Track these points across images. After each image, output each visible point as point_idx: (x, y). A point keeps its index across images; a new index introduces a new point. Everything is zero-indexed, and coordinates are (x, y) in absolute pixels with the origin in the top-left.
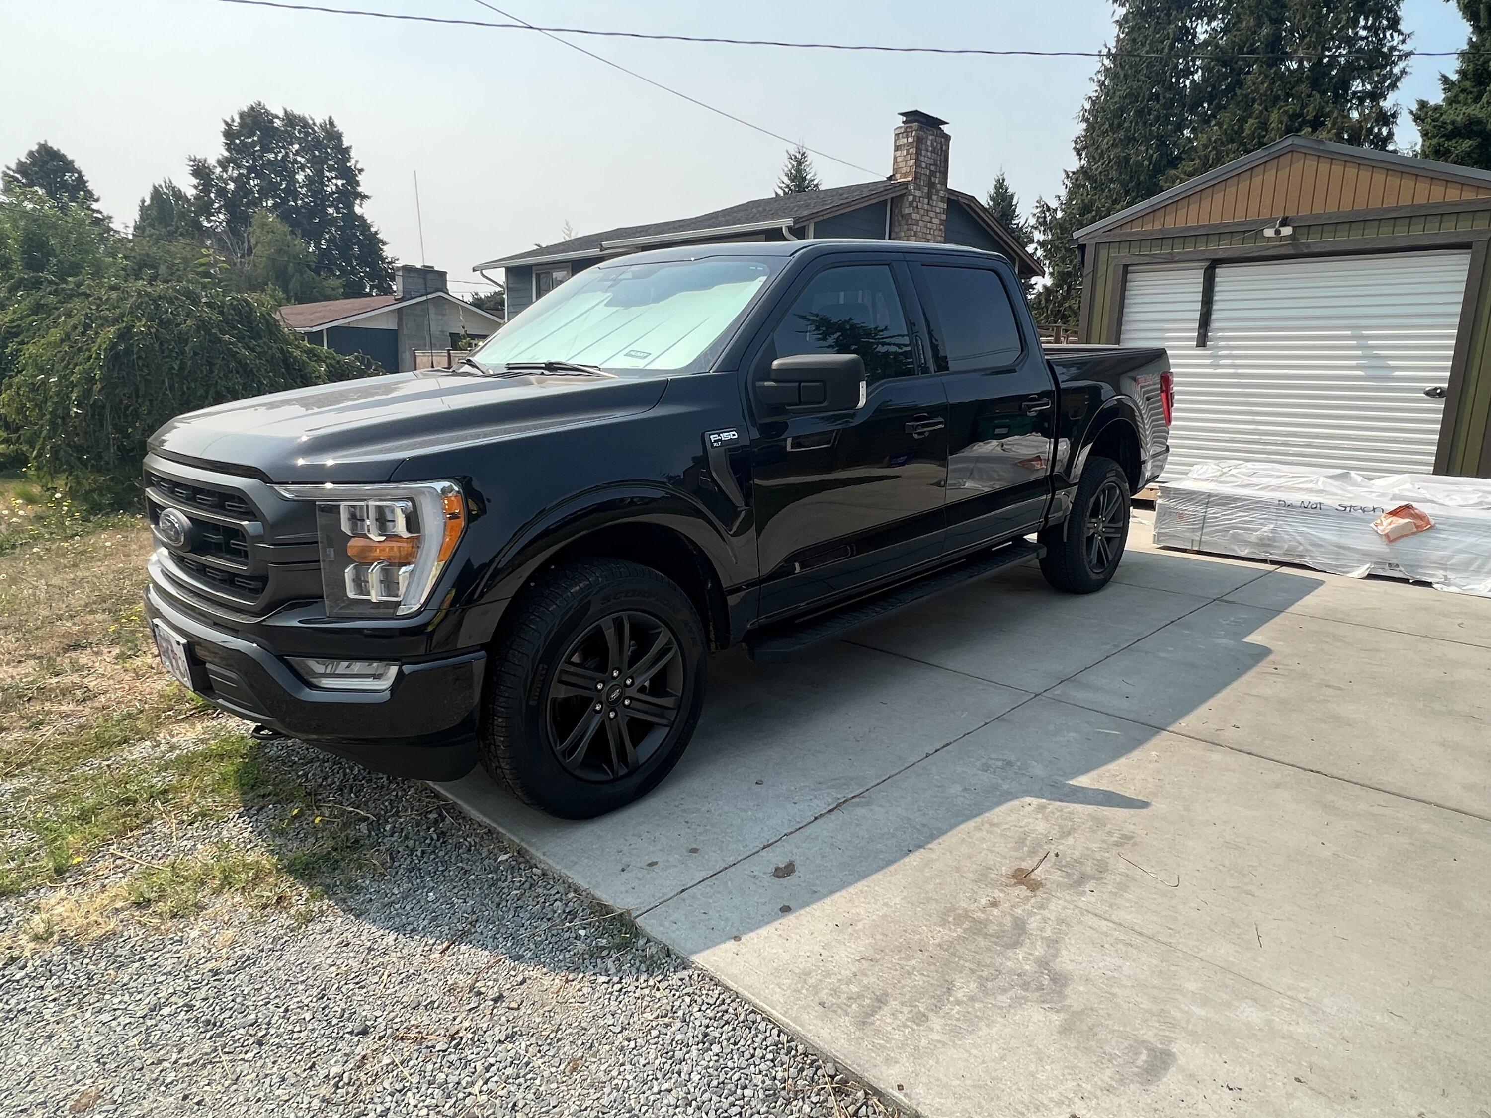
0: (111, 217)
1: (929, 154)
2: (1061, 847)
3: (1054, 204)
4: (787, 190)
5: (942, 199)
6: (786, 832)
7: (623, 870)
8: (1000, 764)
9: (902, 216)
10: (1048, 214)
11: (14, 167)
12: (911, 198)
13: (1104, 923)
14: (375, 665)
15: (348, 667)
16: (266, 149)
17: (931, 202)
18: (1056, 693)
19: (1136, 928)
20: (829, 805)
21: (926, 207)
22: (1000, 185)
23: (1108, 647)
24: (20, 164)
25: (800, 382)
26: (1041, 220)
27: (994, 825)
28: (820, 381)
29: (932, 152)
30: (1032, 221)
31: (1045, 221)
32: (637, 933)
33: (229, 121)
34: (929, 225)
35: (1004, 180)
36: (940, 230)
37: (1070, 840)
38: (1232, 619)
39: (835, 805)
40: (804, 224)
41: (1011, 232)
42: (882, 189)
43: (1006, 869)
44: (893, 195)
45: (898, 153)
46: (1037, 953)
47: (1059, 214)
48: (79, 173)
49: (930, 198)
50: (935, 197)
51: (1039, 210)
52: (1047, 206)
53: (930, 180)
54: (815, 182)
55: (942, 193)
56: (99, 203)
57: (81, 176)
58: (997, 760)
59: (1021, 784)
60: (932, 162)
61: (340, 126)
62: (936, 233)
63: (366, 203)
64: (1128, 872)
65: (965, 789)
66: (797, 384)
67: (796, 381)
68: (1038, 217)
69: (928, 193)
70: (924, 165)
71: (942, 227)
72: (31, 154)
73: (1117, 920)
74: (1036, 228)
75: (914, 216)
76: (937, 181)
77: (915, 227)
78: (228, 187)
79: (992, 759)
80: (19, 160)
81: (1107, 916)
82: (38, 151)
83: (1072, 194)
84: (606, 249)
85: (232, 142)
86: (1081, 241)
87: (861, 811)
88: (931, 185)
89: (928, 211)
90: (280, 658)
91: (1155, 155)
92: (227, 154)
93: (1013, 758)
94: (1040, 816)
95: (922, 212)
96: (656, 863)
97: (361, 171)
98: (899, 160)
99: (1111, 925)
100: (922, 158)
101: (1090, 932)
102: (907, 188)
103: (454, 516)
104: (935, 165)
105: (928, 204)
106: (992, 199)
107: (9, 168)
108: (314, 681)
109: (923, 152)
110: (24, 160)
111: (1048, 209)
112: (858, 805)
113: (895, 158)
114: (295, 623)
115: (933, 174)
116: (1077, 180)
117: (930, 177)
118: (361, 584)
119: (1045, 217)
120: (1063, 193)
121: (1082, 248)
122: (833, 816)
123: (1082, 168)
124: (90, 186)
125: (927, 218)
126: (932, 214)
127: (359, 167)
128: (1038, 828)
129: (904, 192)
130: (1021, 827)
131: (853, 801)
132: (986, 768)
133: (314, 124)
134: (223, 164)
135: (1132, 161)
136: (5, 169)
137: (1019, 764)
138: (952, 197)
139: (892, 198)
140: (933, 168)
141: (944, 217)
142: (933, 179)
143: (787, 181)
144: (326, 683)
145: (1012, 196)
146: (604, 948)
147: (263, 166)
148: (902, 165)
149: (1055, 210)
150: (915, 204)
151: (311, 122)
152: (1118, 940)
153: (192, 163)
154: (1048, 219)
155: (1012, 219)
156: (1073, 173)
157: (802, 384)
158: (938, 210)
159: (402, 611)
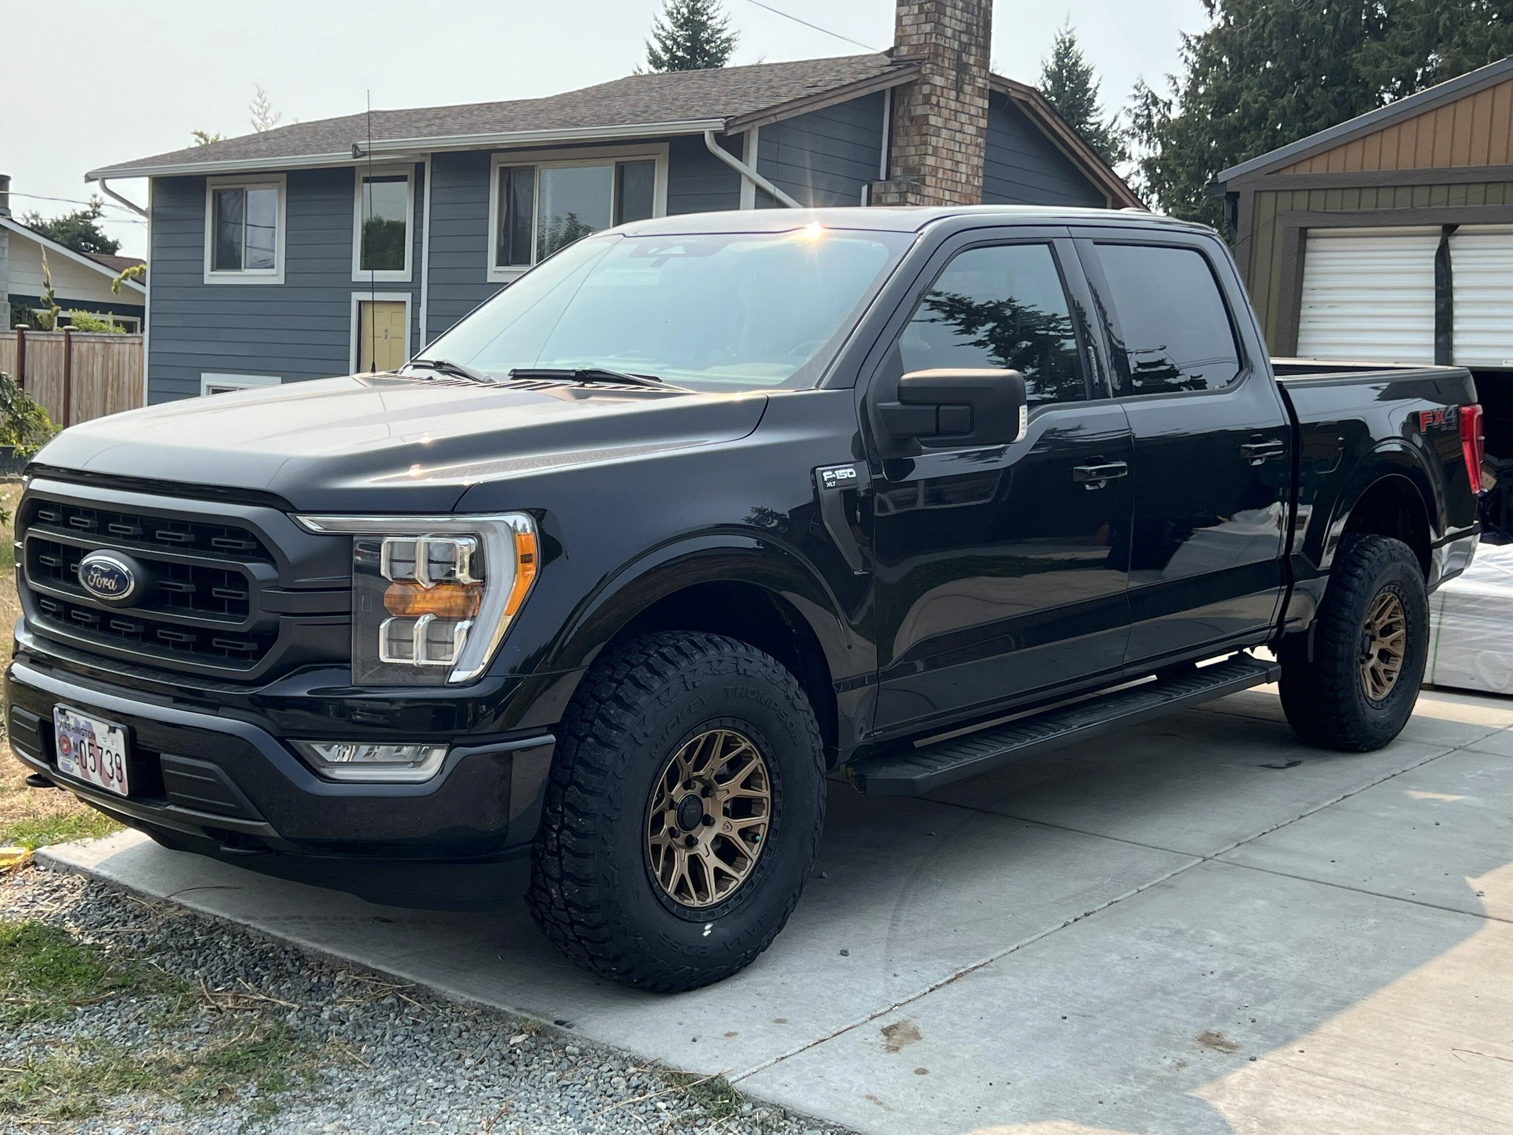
1: (958, 13)
2: (1258, 1013)
3: (1164, 93)
4: (669, 43)
5: (981, 92)
6: (897, 1002)
7: (694, 1040)
8: (1167, 932)
9: (912, 119)
10: (1154, 110)
12: (926, 89)
13: (1318, 1078)
14: (406, 750)
15: (368, 754)
17: (961, 97)
18: (1232, 856)
19: (1358, 1082)
20: (946, 976)
21: (953, 105)
22: (1064, 52)
23: (1302, 805)
25: (939, 405)
26: (1141, 121)
27: (1170, 993)
28: (965, 404)
29: (962, 10)
30: (1126, 123)
31: (1150, 124)
32: (739, 1099)
34: (959, 136)
35: (1072, 43)
36: (977, 145)
37: (1270, 1007)
38: (1480, 772)
39: (953, 976)
40: (743, 129)
41: (1086, 138)
42: (876, 72)
43: (1193, 1031)
44: (894, 83)
45: (905, 10)
46: (1241, 1104)
47: (1176, 113)
49: (959, 90)
50: (968, 89)
51: (1139, 102)
52: (1153, 95)
53: (959, 58)
54: (724, 36)
55: (980, 82)
58: (1162, 928)
59: (1199, 953)
60: (962, 27)
62: (971, 150)
64: (1345, 1035)
65: (1124, 958)
66: (934, 408)
67: (933, 404)
68: (1137, 116)
69: (957, 81)
70: (949, 32)
71: (980, 140)
73: (1334, 1076)
74: (1134, 135)
75: (933, 120)
76: (972, 61)
77: (934, 139)
79: (1154, 927)
81: (1322, 1073)
83: (1198, 75)
84: (364, 154)
86: (1231, 188)
87: (990, 981)
88: (962, 68)
89: (956, 111)
90: (281, 740)
91: (1343, 15)
93: (1183, 926)
94: (1227, 984)
95: (945, 113)
96: (735, 1034)
98: (906, 21)
99: (1329, 1080)
100: (946, 21)
101: (1302, 1086)
102: (919, 72)
103: (526, 559)
104: (968, 32)
105: (957, 100)
106: (1050, 75)
108: (326, 771)
109: (949, 11)
111: (1155, 102)
112: (984, 975)
113: (899, 19)
114: (304, 693)
115: (964, 48)
116: (1206, 49)
117: (959, 53)
118: (400, 642)
119: (1149, 116)
120: (1184, 75)
121: (1234, 197)
122: (953, 985)
123: (1217, 31)
125: (955, 125)
126: (963, 118)
128: (1227, 995)
129: (915, 77)
130: (1205, 995)
131: (977, 971)
132: (1148, 936)
135: (1304, 21)
137: (1192, 932)
138: (996, 88)
139: (893, 88)
140: (964, 38)
141: (983, 123)
142: (964, 57)
143: (669, 25)
144: (340, 773)
145: (1087, 73)
146: (697, 1118)
148: (910, 30)
149: (1168, 105)
150: (934, 100)
152: (1336, 1092)
154: (1155, 120)
155: (1087, 113)
156: (1199, 39)
157: (942, 408)
158: (973, 111)
159: (457, 677)
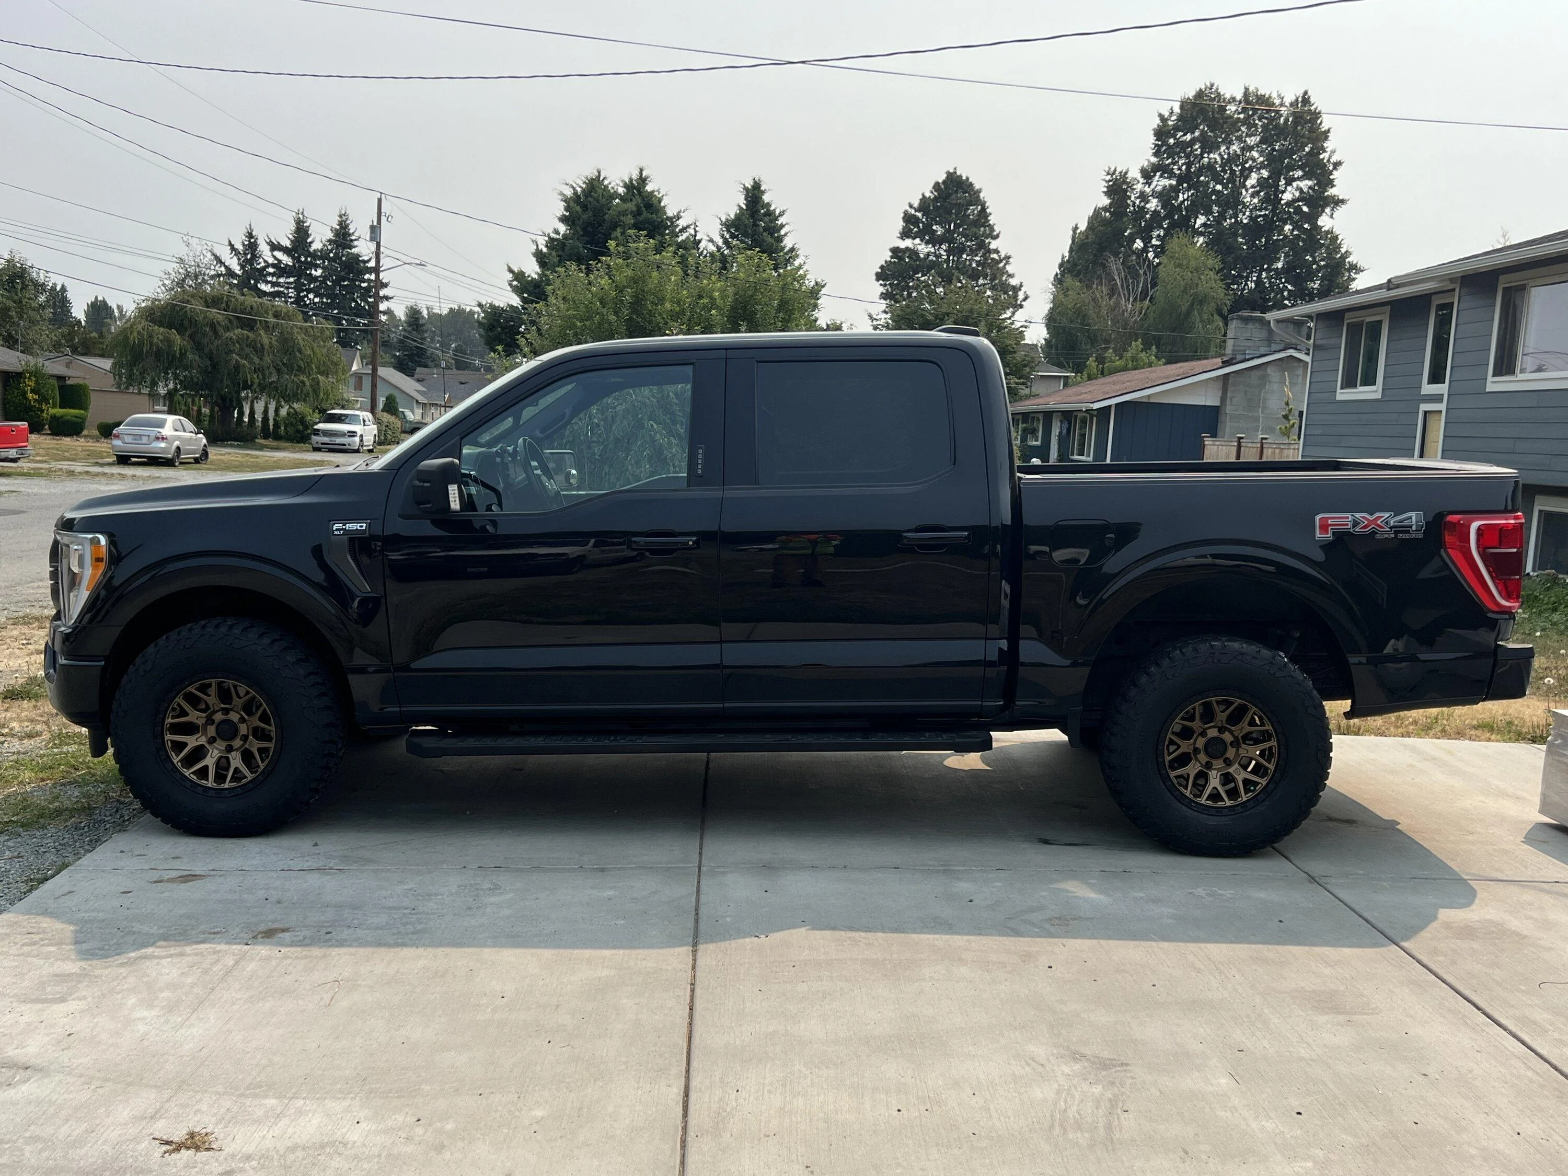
0: (1009, 257)
11: (916, 205)
16: (1209, 146)
24: (924, 199)
33: (1166, 114)
48: (983, 205)
56: (998, 240)
57: (984, 209)
61: (1318, 102)
63: (1340, 211)
72: (937, 186)
78: (1148, 206)
80: (923, 195)
82: (944, 182)
85: (1165, 143)
92: (1154, 160)
97: (1337, 165)
107: (911, 206)
110: (928, 194)
124: (992, 220)
127: (1334, 159)
133: (1282, 105)
134: (1147, 174)
136: (908, 208)
147: (1200, 172)
151: (1277, 102)
153: (1108, 178)
